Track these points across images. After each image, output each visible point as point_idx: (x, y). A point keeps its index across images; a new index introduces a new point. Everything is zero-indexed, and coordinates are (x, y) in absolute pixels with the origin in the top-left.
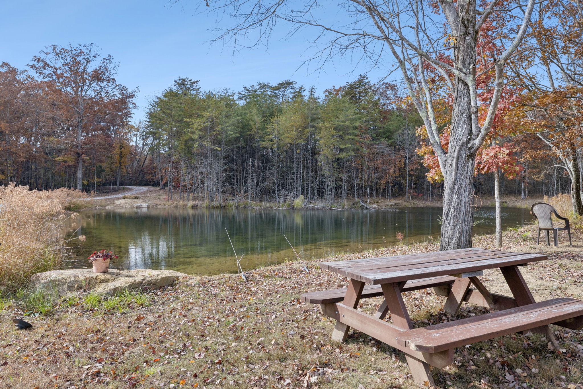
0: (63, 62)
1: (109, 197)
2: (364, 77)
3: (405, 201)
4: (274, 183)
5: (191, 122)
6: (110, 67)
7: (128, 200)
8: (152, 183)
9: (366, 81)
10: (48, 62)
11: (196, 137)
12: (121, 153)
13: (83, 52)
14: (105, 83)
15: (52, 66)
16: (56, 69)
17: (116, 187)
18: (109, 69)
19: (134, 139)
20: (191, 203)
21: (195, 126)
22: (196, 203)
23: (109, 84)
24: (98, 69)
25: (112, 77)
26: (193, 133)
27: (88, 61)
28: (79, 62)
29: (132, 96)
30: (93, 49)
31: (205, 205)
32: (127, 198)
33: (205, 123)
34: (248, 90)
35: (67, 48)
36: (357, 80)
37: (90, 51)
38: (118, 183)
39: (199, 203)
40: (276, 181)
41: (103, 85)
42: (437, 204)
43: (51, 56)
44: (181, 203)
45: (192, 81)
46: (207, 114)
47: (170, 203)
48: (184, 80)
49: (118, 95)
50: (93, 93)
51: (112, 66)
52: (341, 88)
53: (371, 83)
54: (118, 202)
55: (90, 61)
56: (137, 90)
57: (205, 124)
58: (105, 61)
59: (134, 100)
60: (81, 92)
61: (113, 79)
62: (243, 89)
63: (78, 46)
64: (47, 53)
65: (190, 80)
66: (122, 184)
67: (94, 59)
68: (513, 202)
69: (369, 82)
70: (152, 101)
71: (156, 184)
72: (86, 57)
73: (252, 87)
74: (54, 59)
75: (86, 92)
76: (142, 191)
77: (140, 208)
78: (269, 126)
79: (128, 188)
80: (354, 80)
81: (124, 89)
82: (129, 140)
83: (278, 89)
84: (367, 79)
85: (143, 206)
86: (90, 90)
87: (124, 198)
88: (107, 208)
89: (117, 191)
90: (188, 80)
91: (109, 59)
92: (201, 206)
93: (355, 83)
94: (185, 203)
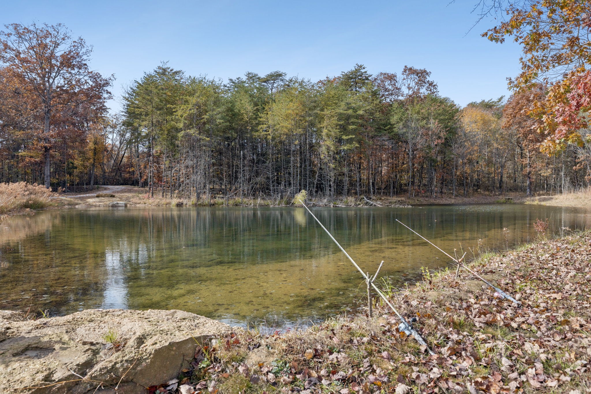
0: (27, 45)
1: (82, 195)
2: (361, 66)
3: (409, 198)
4: (268, 178)
5: (174, 108)
6: (82, 51)
7: (103, 198)
8: (130, 182)
9: (363, 71)
10: (9, 44)
11: (181, 125)
12: (95, 149)
13: (51, 34)
14: (76, 70)
15: (14, 49)
16: (20, 53)
17: (90, 187)
18: (80, 54)
19: (110, 136)
20: (175, 201)
21: (179, 113)
22: (181, 201)
23: (80, 71)
24: (67, 53)
25: (84, 62)
26: (178, 121)
27: (57, 45)
28: (46, 46)
29: (107, 84)
30: (62, 31)
31: (191, 203)
32: (102, 196)
33: (190, 110)
34: (233, 83)
35: (32, 28)
36: (354, 69)
37: (58, 32)
38: (92, 182)
39: (184, 201)
40: (271, 176)
41: (73, 72)
42: (441, 201)
43: (13, 38)
44: (164, 201)
45: (173, 71)
46: (193, 100)
47: (150, 201)
48: (165, 70)
49: (91, 83)
50: (62, 80)
51: (84, 50)
52: (335, 79)
53: (368, 73)
54: (91, 201)
55: (58, 44)
56: (112, 78)
57: (191, 112)
58: (76, 44)
59: (109, 88)
60: (49, 79)
61: (85, 64)
62: (229, 81)
63: (44, 26)
64: (9, 35)
65: (171, 70)
66: (96, 183)
67: (63, 42)
68: (519, 199)
69: (366, 72)
70: (130, 90)
71: (135, 183)
72: (53, 40)
73: (238, 79)
74: (17, 42)
75: (54, 79)
76: (119, 190)
77: (116, 206)
78: (263, 115)
79: (103, 188)
80: (349, 70)
81: (98, 75)
82: (104, 136)
83: (266, 81)
84: (364, 68)
85: (119, 205)
86: (59, 77)
87: (98, 197)
88: (77, 206)
89: (91, 190)
90: (169, 70)
91: (81, 42)
92: (186, 204)
93: (352, 73)
94: (168, 201)
